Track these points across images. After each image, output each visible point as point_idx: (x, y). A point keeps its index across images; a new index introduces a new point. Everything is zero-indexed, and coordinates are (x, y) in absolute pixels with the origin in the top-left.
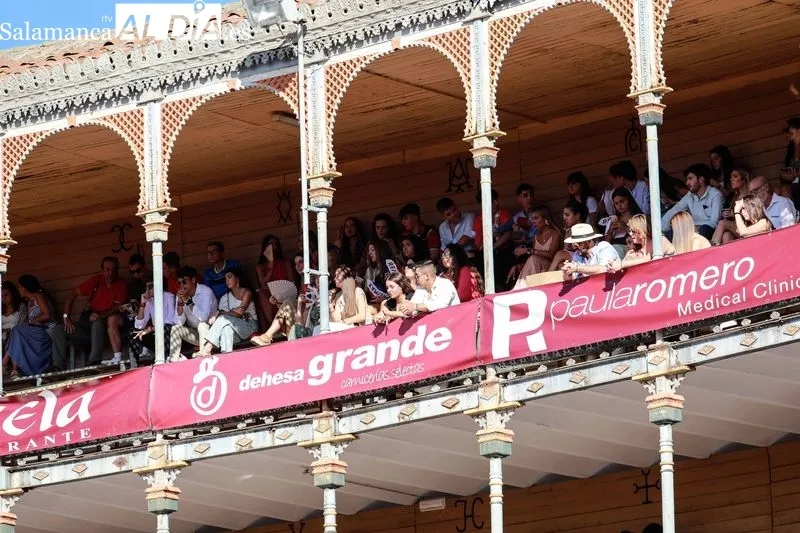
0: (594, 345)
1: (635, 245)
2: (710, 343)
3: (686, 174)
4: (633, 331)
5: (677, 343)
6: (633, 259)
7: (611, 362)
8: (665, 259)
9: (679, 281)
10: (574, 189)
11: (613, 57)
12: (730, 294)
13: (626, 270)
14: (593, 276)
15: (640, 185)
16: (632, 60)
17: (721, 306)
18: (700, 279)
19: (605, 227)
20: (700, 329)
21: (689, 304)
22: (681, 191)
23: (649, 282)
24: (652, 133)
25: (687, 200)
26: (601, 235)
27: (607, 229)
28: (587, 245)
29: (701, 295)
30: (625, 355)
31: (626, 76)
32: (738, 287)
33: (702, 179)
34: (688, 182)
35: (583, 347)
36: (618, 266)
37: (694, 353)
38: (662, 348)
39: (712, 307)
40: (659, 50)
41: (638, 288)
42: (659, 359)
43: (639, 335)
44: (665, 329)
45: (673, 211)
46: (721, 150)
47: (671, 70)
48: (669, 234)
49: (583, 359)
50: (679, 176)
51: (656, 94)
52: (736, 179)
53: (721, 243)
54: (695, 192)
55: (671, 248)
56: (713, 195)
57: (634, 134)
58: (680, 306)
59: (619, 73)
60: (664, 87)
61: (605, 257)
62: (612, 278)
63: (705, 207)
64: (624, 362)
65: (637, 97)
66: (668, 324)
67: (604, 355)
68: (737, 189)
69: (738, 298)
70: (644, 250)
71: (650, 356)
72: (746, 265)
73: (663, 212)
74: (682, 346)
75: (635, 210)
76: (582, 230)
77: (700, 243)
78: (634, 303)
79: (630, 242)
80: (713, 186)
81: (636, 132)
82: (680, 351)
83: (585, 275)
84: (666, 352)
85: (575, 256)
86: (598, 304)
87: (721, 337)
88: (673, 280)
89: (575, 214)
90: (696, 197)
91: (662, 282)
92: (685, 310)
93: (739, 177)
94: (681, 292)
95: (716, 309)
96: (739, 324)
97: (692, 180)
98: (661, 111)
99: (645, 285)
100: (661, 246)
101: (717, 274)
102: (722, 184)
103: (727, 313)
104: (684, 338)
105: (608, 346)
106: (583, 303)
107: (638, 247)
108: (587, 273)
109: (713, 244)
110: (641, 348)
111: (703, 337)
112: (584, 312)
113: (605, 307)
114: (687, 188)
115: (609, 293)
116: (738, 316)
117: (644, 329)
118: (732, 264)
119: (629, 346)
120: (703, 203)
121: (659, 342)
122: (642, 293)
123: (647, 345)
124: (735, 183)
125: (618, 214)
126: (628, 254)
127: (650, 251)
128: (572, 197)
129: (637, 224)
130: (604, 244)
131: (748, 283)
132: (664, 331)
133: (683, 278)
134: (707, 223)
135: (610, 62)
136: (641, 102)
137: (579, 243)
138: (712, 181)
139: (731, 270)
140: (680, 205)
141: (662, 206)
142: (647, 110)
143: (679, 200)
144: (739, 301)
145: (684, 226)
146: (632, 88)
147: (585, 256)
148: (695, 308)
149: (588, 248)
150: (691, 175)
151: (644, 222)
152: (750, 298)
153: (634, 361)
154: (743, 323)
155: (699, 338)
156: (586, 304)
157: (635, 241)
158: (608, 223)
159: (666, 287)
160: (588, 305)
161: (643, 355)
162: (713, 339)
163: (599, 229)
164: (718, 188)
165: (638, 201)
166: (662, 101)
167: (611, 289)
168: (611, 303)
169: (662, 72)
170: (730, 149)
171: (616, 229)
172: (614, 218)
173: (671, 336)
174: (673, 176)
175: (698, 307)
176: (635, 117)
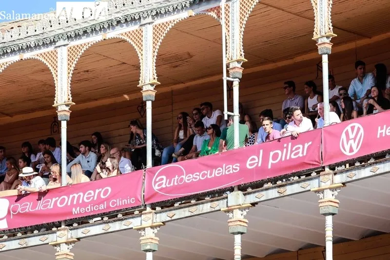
0: (31, 227)
1: (54, 178)
2: (88, 228)
3: (80, 144)
4: (50, 221)
5: (72, 227)
6: (52, 185)
7: (39, 235)
8: (68, 186)
9: (74, 197)
10: (25, 150)
11: (46, 86)
12: (99, 204)
13: (48, 190)
14: (32, 193)
15: (57, 149)
16: (56, 88)
17: (94, 210)
18: (84, 197)
19: (39, 169)
20: (83, 221)
21: (78, 209)
22: (77, 153)
23: (60, 197)
24: (64, 125)
25: (80, 157)
26: (37, 173)
27: (40, 170)
28: (30, 178)
29: (84, 205)
30: (46, 232)
31: (53, 96)
32: (102, 201)
33: (87, 148)
34: (81, 149)
35: (26, 227)
36: (44, 188)
37: (80, 233)
38: (64, 229)
39: (90, 210)
40: (69, 84)
41: (54, 200)
42: (63, 235)
43: (53, 223)
44: (66, 220)
45: (73, 163)
46: (97, 134)
47: (75, 95)
48: (70, 174)
49: (26, 233)
50: (76, 146)
51: (67, 105)
52: (103, 149)
53: (96, 179)
54: (84, 154)
55: (71, 181)
56: (93, 156)
57: (55, 124)
58: (74, 209)
59: (49, 95)
60: (71, 102)
61: (38, 183)
62: (42, 194)
63: (88, 162)
64: (46, 236)
65: (57, 107)
66: (68, 218)
67: (36, 232)
68: (103, 154)
69: (103, 207)
70: (57, 181)
71: (58, 233)
72: (106, 191)
73: (68, 163)
74: (74, 229)
75: (54, 161)
76: (28, 170)
77: (85, 179)
78: (52, 207)
79: (51, 177)
80: (92, 152)
81: (56, 123)
82: (73, 231)
83: (28, 192)
84: (66, 231)
85: (24, 182)
86: (34, 206)
87: (93, 225)
88: (71, 196)
89: (24, 162)
90: (84, 157)
91: (66, 197)
92: (77, 212)
93: (104, 148)
94: (75, 203)
95: (91, 211)
96: (102, 219)
97: (82, 148)
98: (69, 114)
99: (57, 198)
100: (66, 180)
101: (93, 194)
102: (97, 151)
103: (97, 214)
104: (75, 225)
105: (38, 227)
106: (27, 206)
107: (55, 180)
108: (29, 191)
109: (91, 180)
110: (54, 229)
111: (84, 225)
112: (27, 210)
113: (37, 208)
114: (80, 152)
115: (39, 201)
116: (102, 215)
117: (56, 220)
118: (100, 190)
119: (49, 228)
120: (87, 159)
121: (63, 227)
122: (56, 202)
123: (57, 227)
124: (102, 150)
125: (46, 163)
126: (50, 183)
127: (61, 182)
128: (24, 153)
129: (55, 168)
130: (39, 177)
131: (108, 200)
132: (66, 221)
133: (76, 196)
134: (89, 170)
135: (45, 89)
136: (59, 109)
137: (26, 177)
138: (92, 149)
139: (99, 193)
140: (76, 160)
141: (67, 160)
142: (62, 113)
143: (76, 157)
144: (103, 208)
145: (77, 170)
146: (55, 102)
147: (29, 183)
148: (81, 211)
149: (30, 179)
150: (82, 146)
151: (58, 168)
152: (108, 207)
153: (50, 235)
154: (104, 219)
155: (82, 226)
156: (28, 207)
157: (54, 177)
158: (41, 167)
159: (68, 200)
160: (29, 208)
161: (54, 232)
162: (89, 226)
163: (36, 170)
164: (95, 153)
165: (56, 157)
166: (70, 109)
167: (40, 200)
168: (40, 206)
169: (70, 95)
170: (102, 134)
171: (44, 170)
172: (44, 165)
173: (69, 224)
174: (74, 146)
175: (83, 210)
176: (56, 116)
